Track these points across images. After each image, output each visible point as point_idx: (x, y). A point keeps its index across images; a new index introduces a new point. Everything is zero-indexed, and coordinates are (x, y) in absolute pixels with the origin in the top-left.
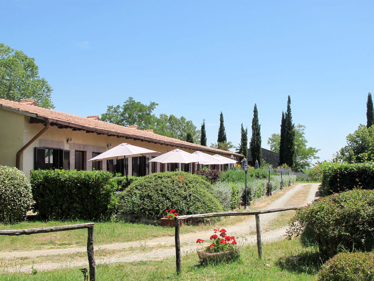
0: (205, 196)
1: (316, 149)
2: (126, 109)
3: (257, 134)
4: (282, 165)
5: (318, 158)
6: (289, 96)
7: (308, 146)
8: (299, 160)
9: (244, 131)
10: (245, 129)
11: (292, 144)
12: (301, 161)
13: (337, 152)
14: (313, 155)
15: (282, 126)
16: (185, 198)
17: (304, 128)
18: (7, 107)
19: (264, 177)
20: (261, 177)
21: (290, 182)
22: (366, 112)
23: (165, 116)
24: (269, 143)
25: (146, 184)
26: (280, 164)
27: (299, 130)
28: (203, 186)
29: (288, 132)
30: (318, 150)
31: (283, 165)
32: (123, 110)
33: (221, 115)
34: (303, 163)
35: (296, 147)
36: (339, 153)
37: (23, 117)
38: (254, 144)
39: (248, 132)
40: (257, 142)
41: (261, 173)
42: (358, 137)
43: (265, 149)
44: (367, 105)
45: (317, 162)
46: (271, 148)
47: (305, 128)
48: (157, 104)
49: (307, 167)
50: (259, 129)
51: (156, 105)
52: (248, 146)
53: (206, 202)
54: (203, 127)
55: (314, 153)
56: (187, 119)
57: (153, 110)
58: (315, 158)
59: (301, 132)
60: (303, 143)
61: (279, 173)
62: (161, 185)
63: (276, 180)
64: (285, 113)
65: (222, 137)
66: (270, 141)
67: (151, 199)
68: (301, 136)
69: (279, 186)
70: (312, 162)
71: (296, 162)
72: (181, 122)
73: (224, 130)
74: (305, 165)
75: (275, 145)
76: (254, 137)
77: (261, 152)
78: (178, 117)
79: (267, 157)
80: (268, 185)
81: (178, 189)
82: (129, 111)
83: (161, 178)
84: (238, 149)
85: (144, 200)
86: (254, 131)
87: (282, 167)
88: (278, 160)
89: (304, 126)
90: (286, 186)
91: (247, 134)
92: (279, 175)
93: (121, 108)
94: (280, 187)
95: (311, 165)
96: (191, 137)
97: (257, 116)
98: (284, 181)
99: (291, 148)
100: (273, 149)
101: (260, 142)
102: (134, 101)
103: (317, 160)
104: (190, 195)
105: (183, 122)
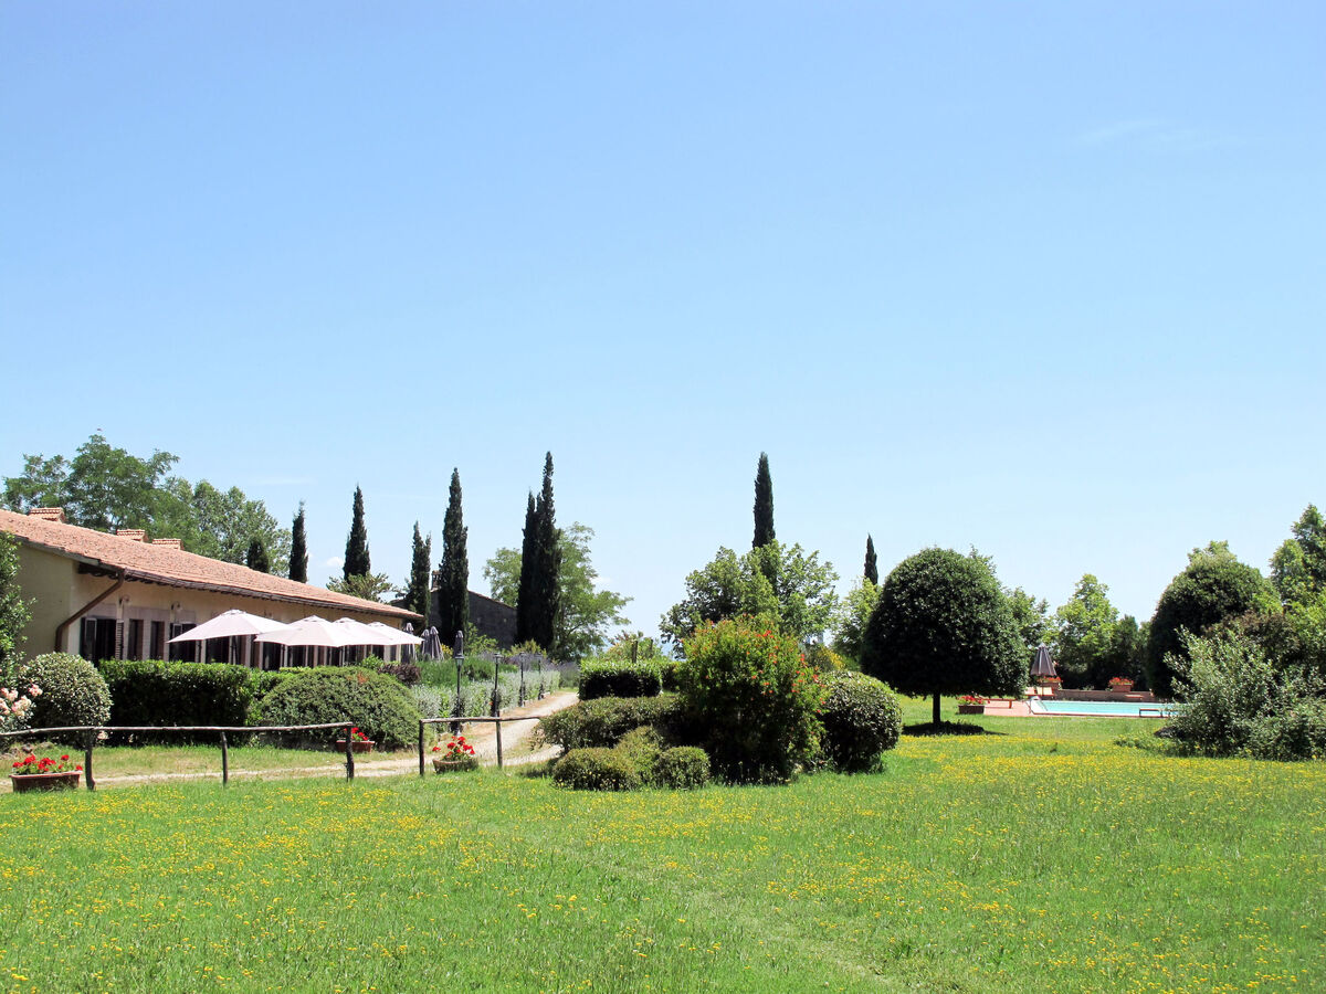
0: (402, 708)
1: (621, 598)
2: (81, 468)
3: (456, 554)
4: (523, 643)
5: (626, 622)
6: (549, 453)
7: (599, 585)
8: (573, 627)
9: (421, 544)
10: (424, 539)
11: (553, 586)
12: (578, 630)
13: (662, 616)
14: (612, 613)
15: (526, 532)
16: (372, 710)
17: (589, 535)
18: (38, 544)
19: (485, 676)
20: (477, 675)
21: (542, 688)
22: (754, 503)
23: (181, 482)
24: (487, 573)
25: (305, 686)
26: (520, 639)
27: (575, 538)
28: (397, 691)
29: (542, 552)
30: (627, 600)
31: (527, 643)
32: (72, 471)
33: (358, 496)
34: (584, 634)
35: (564, 590)
36: (668, 617)
37: (71, 565)
38: (449, 581)
39: (432, 547)
40: (457, 575)
41: (478, 668)
42: (715, 578)
43: (477, 595)
44: (756, 485)
45: (622, 635)
46: (494, 590)
47: (593, 534)
48: (176, 459)
49: (593, 647)
50: (464, 540)
51: (172, 462)
52: (431, 587)
53: (407, 717)
54: (298, 524)
55: (616, 608)
56: (249, 497)
57: (162, 473)
58: (617, 621)
59: (580, 545)
60: (583, 578)
61: (515, 666)
62: (330, 688)
63: (511, 681)
64: (535, 496)
65: (356, 560)
66: (492, 569)
67: (316, 711)
68: (580, 558)
69: (516, 698)
70: (609, 630)
71: (564, 632)
72: (230, 502)
73: (364, 538)
74: (589, 641)
75: (505, 580)
76: (448, 562)
77: (467, 604)
78: (223, 489)
79: (482, 616)
80: (494, 693)
81: (359, 696)
82: (88, 476)
83: (328, 677)
84: (403, 595)
85: (304, 712)
86: (449, 546)
87: (523, 649)
88: (513, 625)
89: (590, 530)
90: (533, 698)
91: (428, 552)
92: (515, 671)
93: (66, 464)
94: (517, 700)
95: (605, 642)
96: (262, 549)
97: (459, 502)
98: (527, 686)
99: (549, 595)
100: (498, 592)
101: (466, 576)
102: (108, 447)
103: (622, 627)
104: (380, 705)
105: (237, 504)
